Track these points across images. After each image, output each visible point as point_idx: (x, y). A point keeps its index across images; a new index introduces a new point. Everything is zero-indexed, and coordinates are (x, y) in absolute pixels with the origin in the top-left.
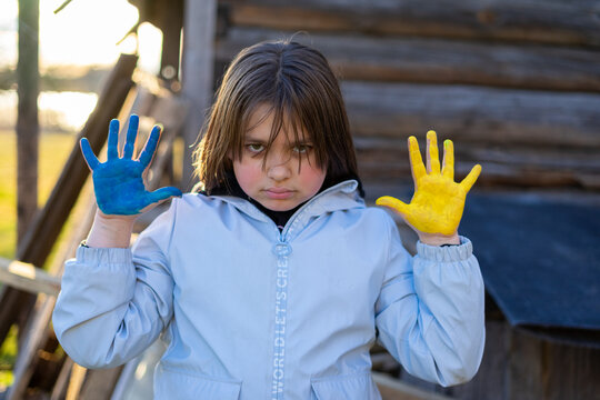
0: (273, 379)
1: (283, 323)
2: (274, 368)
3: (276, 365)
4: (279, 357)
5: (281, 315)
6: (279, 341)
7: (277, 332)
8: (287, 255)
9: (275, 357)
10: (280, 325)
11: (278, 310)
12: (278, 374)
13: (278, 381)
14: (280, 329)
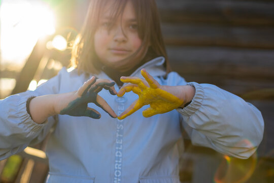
0: (115, 176)
1: (121, 143)
2: (115, 170)
3: (116, 168)
4: (118, 163)
5: (120, 138)
6: (119, 154)
7: (117, 148)
8: (123, 103)
9: (115, 163)
10: (119, 144)
11: (118, 135)
12: (118, 173)
13: (117, 177)
14: (119, 147)
